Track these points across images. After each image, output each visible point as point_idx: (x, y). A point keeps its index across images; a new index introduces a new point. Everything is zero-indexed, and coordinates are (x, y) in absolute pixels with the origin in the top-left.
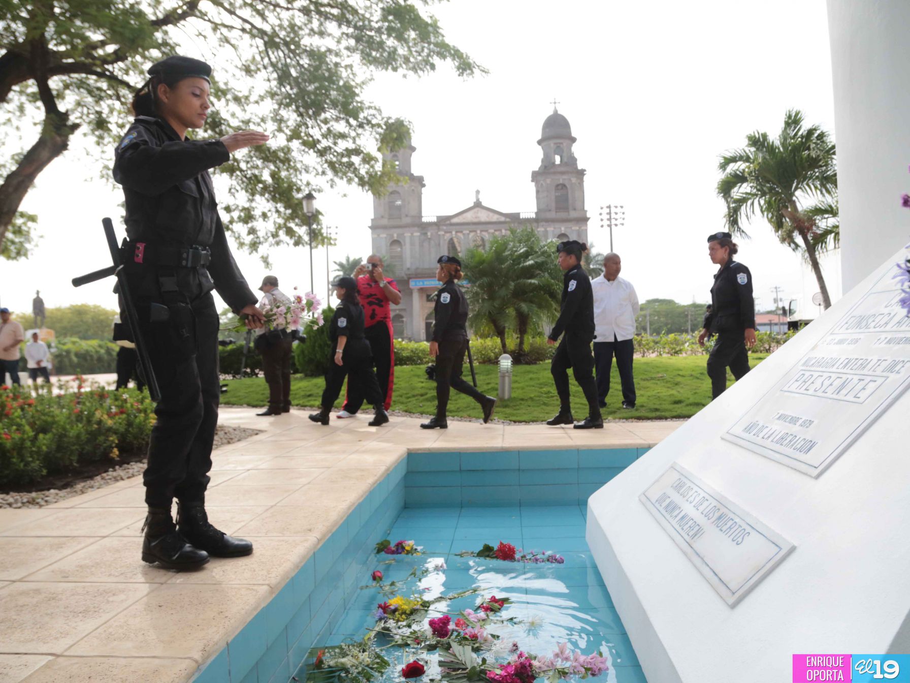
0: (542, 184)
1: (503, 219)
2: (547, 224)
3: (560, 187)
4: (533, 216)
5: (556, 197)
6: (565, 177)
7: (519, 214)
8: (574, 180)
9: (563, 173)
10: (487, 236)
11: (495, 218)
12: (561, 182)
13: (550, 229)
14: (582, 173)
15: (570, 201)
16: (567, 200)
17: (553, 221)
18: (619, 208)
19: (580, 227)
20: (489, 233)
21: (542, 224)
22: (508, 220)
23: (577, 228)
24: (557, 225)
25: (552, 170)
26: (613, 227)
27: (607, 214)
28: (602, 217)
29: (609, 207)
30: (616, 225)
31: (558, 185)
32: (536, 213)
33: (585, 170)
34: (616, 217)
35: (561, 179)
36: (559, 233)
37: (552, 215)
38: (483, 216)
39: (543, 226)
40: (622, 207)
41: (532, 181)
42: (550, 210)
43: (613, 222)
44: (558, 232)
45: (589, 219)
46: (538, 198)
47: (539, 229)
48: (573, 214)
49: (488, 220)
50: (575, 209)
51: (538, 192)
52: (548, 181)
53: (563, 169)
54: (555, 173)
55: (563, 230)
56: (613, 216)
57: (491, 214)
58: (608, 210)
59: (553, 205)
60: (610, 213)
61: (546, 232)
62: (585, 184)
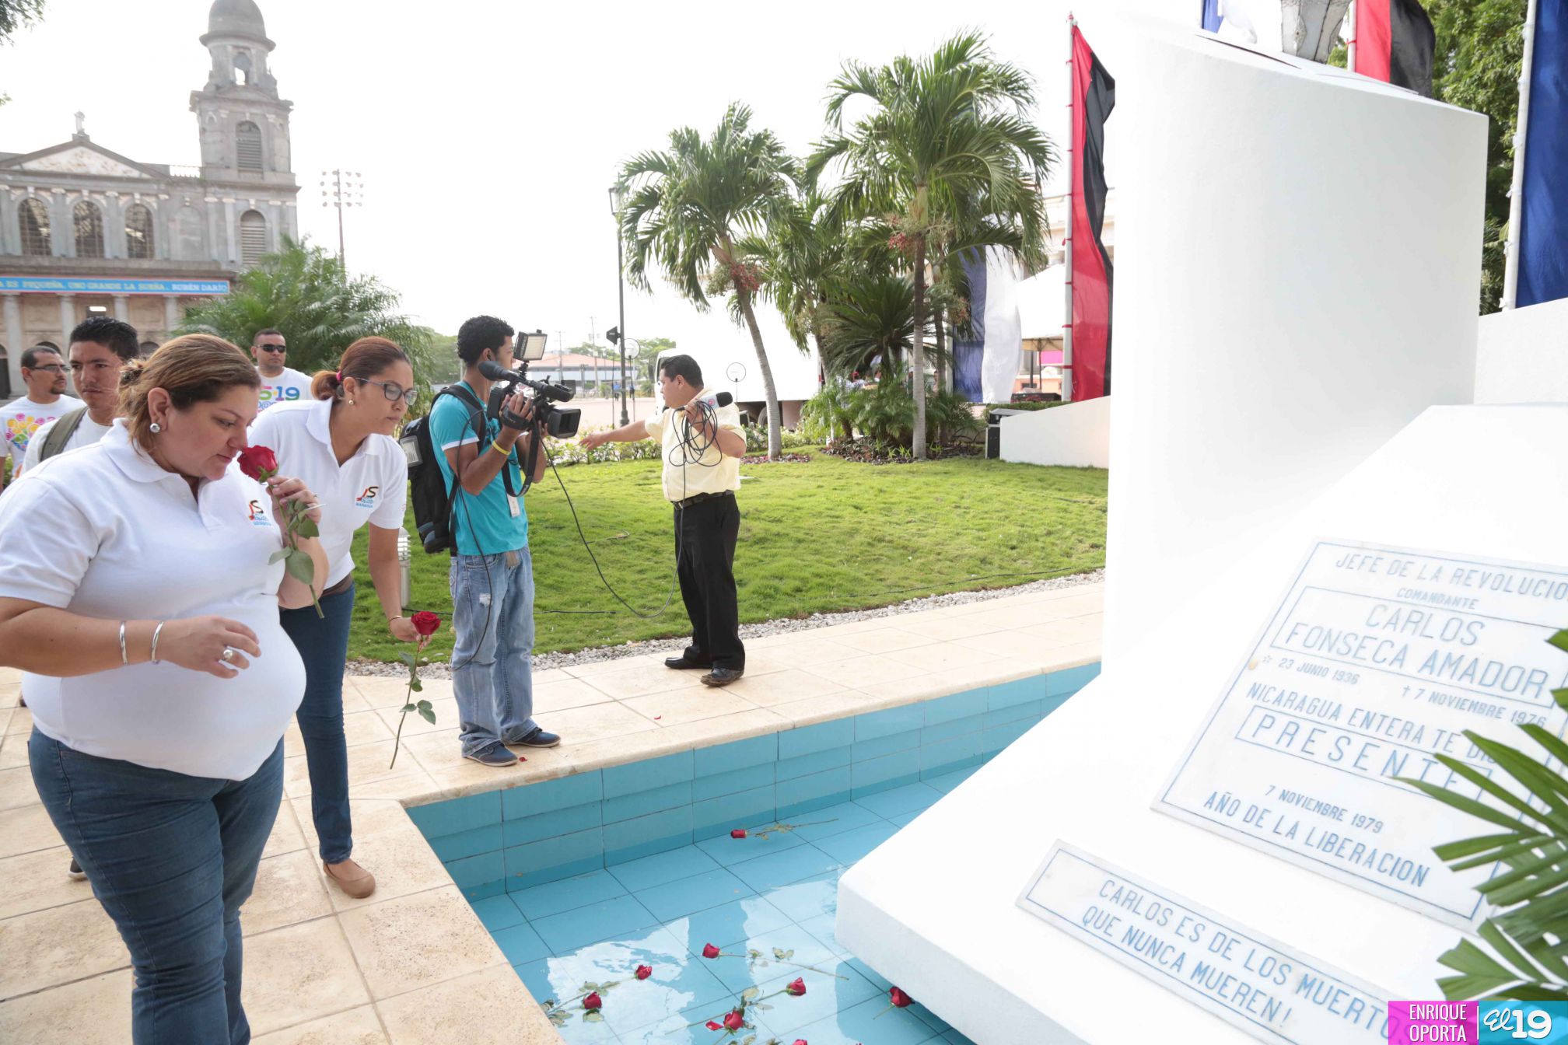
0: (211, 118)
1: (135, 173)
2: (222, 191)
3: (246, 128)
4: (196, 174)
5: (239, 143)
6: (254, 110)
7: (167, 167)
8: (271, 118)
9: (251, 103)
10: (104, 202)
11: (120, 170)
12: (248, 118)
13: (229, 201)
14: (284, 108)
15: (265, 155)
16: (259, 152)
17: (234, 186)
18: (354, 175)
19: (283, 202)
20: (107, 197)
21: (213, 189)
22: (145, 176)
23: (279, 203)
24: (242, 195)
25: (230, 96)
26: (344, 207)
27: (334, 184)
28: (324, 188)
29: (337, 173)
30: (349, 204)
31: (241, 124)
32: (202, 170)
33: (292, 104)
34: (349, 190)
35: (249, 114)
36: (247, 209)
37: (232, 175)
38: (95, 164)
39: (214, 194)
40: (358, 175)
41: (192, 109)
42: (228, 167)
43: (344, 199)
44: (243, 207)
45: (298, 189)
46: (203, 143)
47: (207, 199)
48: (270, 179)
49: (104, 172)
50: (274, 170)
51: (203, 131)
52: (224, 113)
53: (251, 96)
54: (236, 101)
55: (253, 204)
56: (344, 188)
57: (111, 162)
58: (335, 178)
59: (234, 156)
60: (338, 184)
61: (221, 206)
62: (290, 126)
